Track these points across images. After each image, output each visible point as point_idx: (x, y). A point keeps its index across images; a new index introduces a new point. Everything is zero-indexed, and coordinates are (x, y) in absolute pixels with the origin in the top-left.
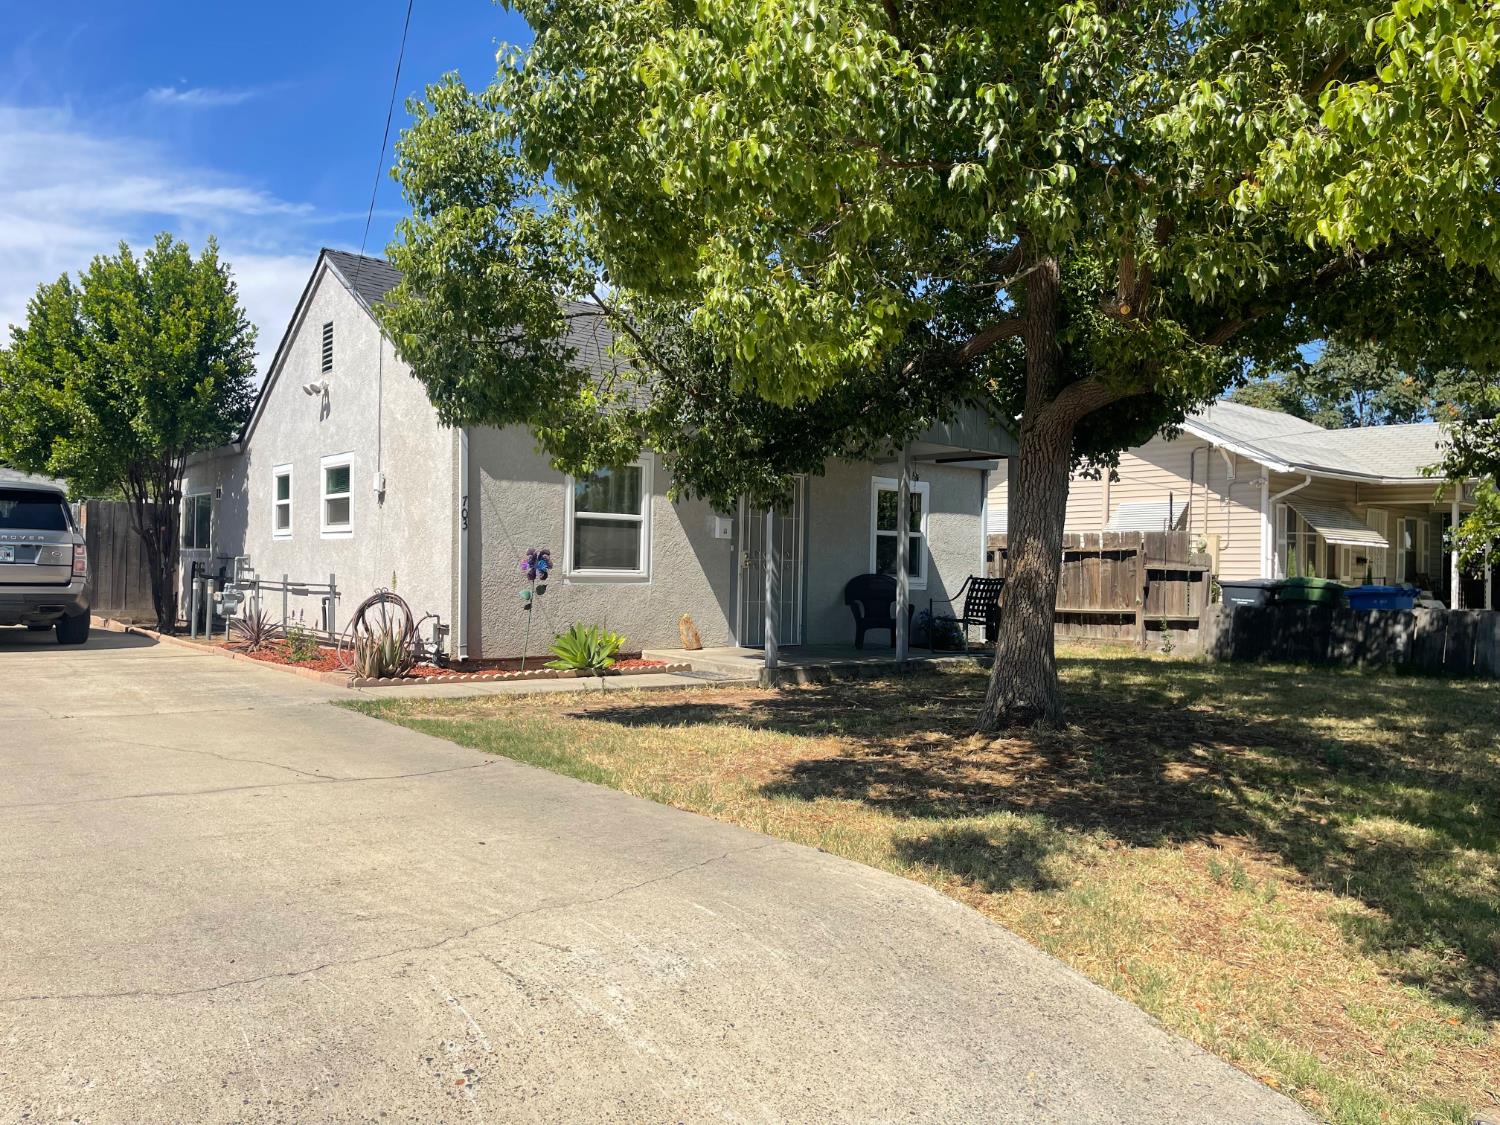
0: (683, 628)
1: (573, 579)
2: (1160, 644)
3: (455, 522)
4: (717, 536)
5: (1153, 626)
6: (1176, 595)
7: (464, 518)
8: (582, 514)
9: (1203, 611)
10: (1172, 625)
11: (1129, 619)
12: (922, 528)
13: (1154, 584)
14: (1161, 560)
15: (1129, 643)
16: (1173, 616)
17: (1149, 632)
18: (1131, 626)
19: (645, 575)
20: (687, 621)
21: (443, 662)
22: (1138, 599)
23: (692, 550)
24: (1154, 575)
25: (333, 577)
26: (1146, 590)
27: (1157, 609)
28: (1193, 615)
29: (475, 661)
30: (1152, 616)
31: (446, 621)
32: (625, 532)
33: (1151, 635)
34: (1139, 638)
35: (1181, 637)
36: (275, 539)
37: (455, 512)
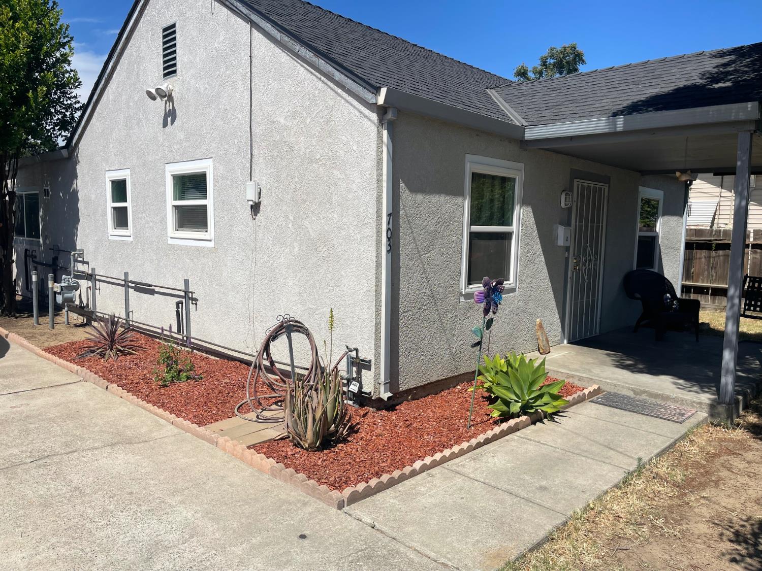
0: (539, 334)
3: (377, 244)
4: (559, 244)
7: (389, 239)
8: (474, 229)
12: (657, 229)
19: (513, 285)
20: (540, 327)
21: (362, 400)
23: (543, 258)
25: (186, 282)
29: (395, 396)
31: (367, 354)
32: (504, 243)
36: (110, 238)
37: (378, 231)
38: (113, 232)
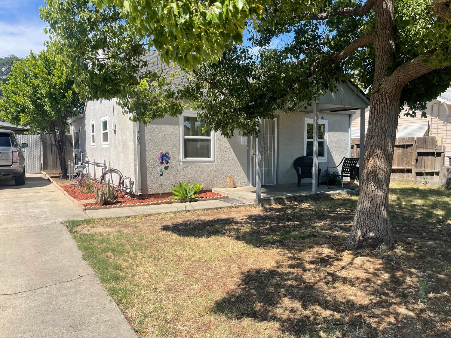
0: (228, 180)
1: (184, 162)
2: (422, 181)
3: (134, 142)
4: (242, 144)
5: (419, 174)
6: (430, 162)
7: (138, 140)
8: (187, 137)
9: (442, 169)
10: (427, 174)
11: (409, 171)
12: (325, 138)
13: (420, 158)
14: (423, 148)
15: (409, 181)
16: (429, 170)
17: (418, 176)
18: (410, 174)
19: (213, 160)
20: (230, 177)
21: (133, 196)
22: (413, 163)
23: (232, 150)
24: (420, 154)
25: (105, 161)
26: (417, 160)
27: (421, 167)
28: (437, 170)
29: (145, 195)
30: (419, 170)
31: (133, 180)
32: (205, 143)
33: (418, 178)
34: (413, 179)
35: (431, 179)
37: (134, 138)
38: (92, 144)
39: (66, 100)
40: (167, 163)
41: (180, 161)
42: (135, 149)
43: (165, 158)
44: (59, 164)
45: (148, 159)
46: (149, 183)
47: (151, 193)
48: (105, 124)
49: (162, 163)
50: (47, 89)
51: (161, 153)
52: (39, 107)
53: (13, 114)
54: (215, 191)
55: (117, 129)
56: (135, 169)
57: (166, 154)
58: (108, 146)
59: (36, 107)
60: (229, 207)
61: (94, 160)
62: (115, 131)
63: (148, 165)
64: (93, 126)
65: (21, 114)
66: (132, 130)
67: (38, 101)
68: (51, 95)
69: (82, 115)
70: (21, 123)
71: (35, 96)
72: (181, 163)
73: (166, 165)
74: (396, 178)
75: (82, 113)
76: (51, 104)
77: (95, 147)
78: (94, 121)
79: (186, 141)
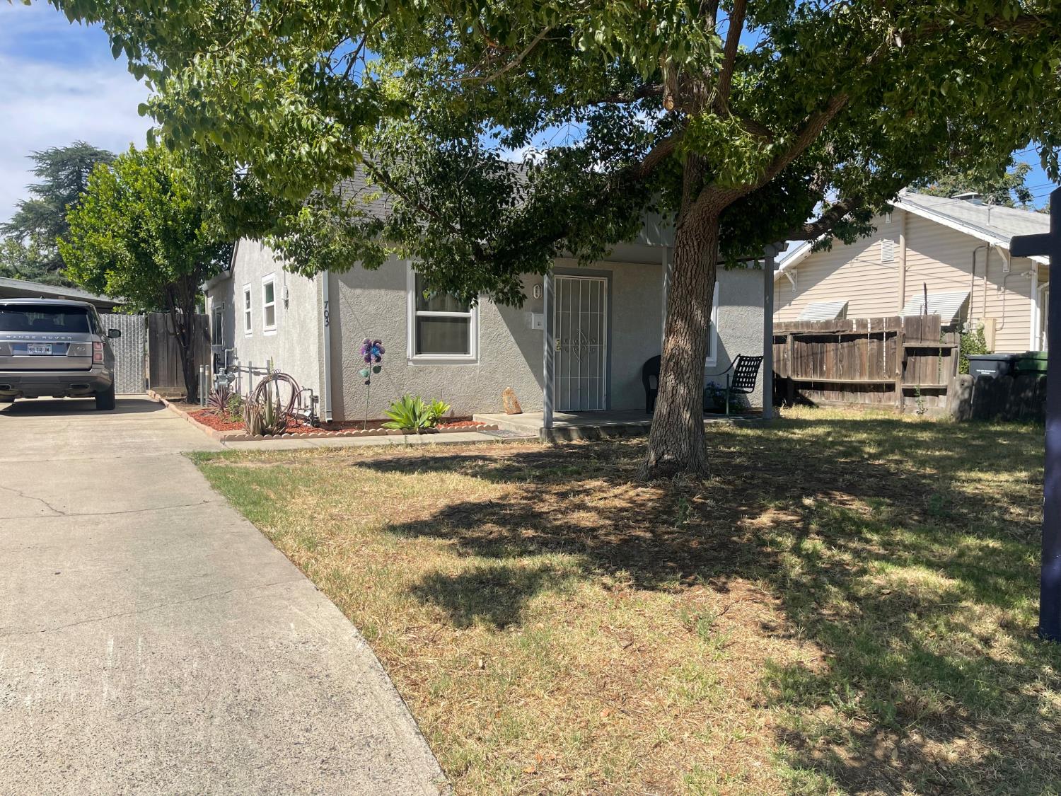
0: (505, 398)
1: (415, 362)
2: (916, 408)
3: (319, 321)
4: (533, 328)
5: (909, 393)
6: (929, 368)
7: (327, 318)
8: (421, 313)
9: (951, 382)
10: (925, 392)
11: (890, 387)
12: (713, 318)
13: (911, 359)
14: (917, 339)
15: (890, 407)
16: (927, 384)
17: (907, 398)
18: (892, 393)
19: (474, 358)
20: (508, 393)
21: (317, 424)
22: (897, 371)
23: (513, 339)
24: (910, 352)
25: (269, 362)
26: (905, 364)
27: (914, 378)
28: (943, 384)
29: (340, 423)
30: (909, 385)
31: (317, 393)
32: (460, 325)
33: (908, 400)
34: (898, 403)
35: (933, 402)
36: (246, 337)
37: (319, 313)
38: (247, 331)
39: (197, 243)
40: (379, 359)
41: (408, 360)
42: (320, 335)
43: (373, 350)
44: (181, 374)
45: (345, 353)
46: (346, 399)
47: (351, 419)
48: (270, 288)
49: (368, 359)
50: (160, 222)
51: (367, 341)
52: (144, 258)
53: (91, 270)
54: (477, 418)
55: (290, 299)
56: (321, 373)
57: (376, 342)
58: (275, 333)
59: (137, 258)
60: (491, 442)
61: (250, 363)
62: (287, 302)
63: (344, 366)
64: (248, 294)
65: (108, 271)
66: (316, 299)
67: (142, 245)
68: (167, 235)
69: (227, 273)
70: (108, 289)
71: (137, 235)
72: (411, 364)
73: (377, 364)
74: (867, 402)
75: (229, 268)
76: (167, 250)
77: (251, 336)
78: (250, 285)
79: (419, 320)
